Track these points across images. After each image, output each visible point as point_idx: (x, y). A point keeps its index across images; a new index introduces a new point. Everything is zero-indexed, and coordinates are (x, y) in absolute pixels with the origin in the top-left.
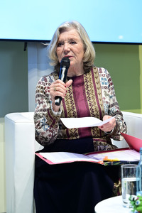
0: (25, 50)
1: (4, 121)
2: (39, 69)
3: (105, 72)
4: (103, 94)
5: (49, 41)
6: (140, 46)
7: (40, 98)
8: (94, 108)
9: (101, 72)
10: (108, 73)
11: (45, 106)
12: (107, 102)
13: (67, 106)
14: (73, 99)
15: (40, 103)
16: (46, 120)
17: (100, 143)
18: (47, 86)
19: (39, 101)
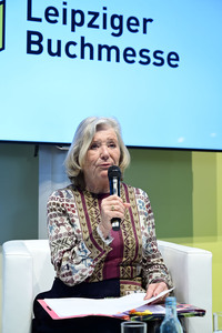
2: (54, 181)
5: (69, 145)
6: (193, 153)
7: (58, 218)
8: (129, 238)
9: (138, 193)
11: (69, 228)
12: (146, 235)
15: (59, 225)
16: (89, 253)
17: (129, 287)
18: (65, 202)
19: (57, 222)
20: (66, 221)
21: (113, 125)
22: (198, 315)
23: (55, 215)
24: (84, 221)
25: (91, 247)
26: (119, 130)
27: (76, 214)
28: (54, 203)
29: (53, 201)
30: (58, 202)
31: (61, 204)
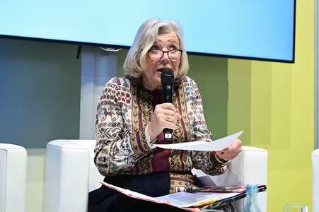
3: (191, 81)
9: (187, 81)
10: (194, 83)
11: (115, 119)
13: (143, 123)
15: (106, 114)
16: (132, 153)
17: (180, 183)
18: (121, 91)
19: (106, 110)
20: (114, 111)
21: (175, 29)
22: (261, 191)
23: (106, 103)
24: (137, 111)
25: (135, 148)
27: (130, 104)
28: (110, 90)
29: (110, 88)
30: (114, 89)
31: (117, 91)
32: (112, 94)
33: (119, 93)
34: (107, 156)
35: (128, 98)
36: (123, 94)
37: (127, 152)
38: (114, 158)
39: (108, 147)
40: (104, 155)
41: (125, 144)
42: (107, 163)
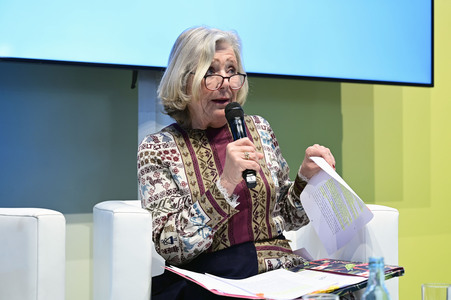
0: (133, 87)
1: (91, 221)
3: (265, 122)
4: (267, 157)
9: (259, 122)
11: (167, 185)
12: (276, 168)
13: (204, 182)
14: (215, 167)
15: (153, 183)
16: (207, 219)
17: (269, 254)
18: (162, 149)
19: (151, 179)
20: (162, 176)
23: (147, 170)
24: (192, 169)
25: (210, 211)
26: (240, 48)
27: (180, 162)
28: (147, 153)
29: (146, 150)
30: (152, 150)
31: (157, 152)
32: (152, 157)
33: (160, 153)
34: (174, 234)
35: (175, 155)
36: (166, 152)
37: (199, 221)
38: (183, 234)
39: (171, 222)
40: (169, 234)
41: (193, 211)
42: (176, 244)
